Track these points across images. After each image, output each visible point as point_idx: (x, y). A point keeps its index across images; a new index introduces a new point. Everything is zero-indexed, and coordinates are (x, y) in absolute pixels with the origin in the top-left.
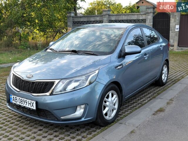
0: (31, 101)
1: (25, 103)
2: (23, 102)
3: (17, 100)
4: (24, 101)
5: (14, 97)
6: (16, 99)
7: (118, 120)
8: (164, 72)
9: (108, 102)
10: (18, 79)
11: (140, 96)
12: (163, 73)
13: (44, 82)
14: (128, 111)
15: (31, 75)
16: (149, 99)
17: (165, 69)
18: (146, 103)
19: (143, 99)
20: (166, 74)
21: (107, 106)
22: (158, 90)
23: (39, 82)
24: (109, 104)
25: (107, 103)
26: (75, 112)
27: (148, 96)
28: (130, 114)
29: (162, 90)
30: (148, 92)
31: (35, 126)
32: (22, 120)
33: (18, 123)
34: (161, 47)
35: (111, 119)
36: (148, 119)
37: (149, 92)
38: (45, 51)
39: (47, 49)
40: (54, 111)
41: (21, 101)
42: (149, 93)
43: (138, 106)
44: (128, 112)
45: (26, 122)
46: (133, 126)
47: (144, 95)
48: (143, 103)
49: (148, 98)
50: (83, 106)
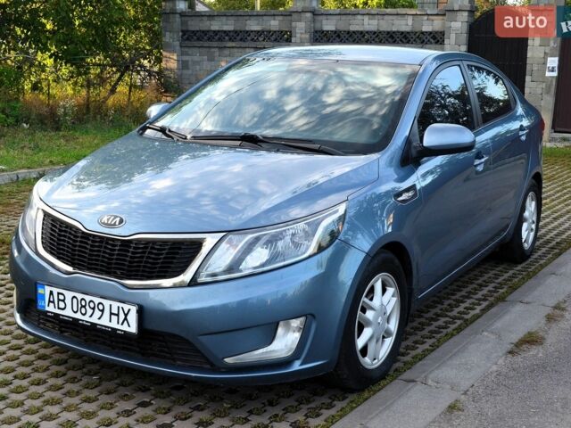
0: (121, 305)
1: (97, 313)
2: (87, 307)
3: (63, 301)
4: (92, 305)
5: (51, 293)
6: (59, 300)
7: (396, 370)
8: (527, 214)
9: (372, 309)
10: (65, 231)
11: (453, 295)
12: (526, 220)
13: (165, 242)
14: (423, 343)
15: (116, 217)
16: (484, 304)
17: (531, 206)
18: (478, 317)
19: (466, 305)
20: (533, 222)
21: (369, 323)
22: (508, 274)
23: (148, 242)
24: (374, 317)
25: (370, 315)
26: (271, 343)
27: (480, 295)
28: (432, 351)
29: (521, 276)
30: (477, 282)
31: (122, 390)
32: (71, 374)
33: (59, 381)
34: (521, 133)
35: (376, 365)
36: (495, 368)
37: (480, 282)
38: (142, 134)
39: (145, 129)
40: (204, 339)
41: (82, 306)
42: (481, 285)
43: (453, 326)
44: (426, 346)
45: (85, 380)
46: (452, 389)
47: (466, 290)
48: (466, 317)
49: (479, 300)
50: (296, 323)
